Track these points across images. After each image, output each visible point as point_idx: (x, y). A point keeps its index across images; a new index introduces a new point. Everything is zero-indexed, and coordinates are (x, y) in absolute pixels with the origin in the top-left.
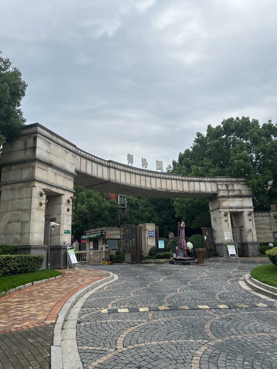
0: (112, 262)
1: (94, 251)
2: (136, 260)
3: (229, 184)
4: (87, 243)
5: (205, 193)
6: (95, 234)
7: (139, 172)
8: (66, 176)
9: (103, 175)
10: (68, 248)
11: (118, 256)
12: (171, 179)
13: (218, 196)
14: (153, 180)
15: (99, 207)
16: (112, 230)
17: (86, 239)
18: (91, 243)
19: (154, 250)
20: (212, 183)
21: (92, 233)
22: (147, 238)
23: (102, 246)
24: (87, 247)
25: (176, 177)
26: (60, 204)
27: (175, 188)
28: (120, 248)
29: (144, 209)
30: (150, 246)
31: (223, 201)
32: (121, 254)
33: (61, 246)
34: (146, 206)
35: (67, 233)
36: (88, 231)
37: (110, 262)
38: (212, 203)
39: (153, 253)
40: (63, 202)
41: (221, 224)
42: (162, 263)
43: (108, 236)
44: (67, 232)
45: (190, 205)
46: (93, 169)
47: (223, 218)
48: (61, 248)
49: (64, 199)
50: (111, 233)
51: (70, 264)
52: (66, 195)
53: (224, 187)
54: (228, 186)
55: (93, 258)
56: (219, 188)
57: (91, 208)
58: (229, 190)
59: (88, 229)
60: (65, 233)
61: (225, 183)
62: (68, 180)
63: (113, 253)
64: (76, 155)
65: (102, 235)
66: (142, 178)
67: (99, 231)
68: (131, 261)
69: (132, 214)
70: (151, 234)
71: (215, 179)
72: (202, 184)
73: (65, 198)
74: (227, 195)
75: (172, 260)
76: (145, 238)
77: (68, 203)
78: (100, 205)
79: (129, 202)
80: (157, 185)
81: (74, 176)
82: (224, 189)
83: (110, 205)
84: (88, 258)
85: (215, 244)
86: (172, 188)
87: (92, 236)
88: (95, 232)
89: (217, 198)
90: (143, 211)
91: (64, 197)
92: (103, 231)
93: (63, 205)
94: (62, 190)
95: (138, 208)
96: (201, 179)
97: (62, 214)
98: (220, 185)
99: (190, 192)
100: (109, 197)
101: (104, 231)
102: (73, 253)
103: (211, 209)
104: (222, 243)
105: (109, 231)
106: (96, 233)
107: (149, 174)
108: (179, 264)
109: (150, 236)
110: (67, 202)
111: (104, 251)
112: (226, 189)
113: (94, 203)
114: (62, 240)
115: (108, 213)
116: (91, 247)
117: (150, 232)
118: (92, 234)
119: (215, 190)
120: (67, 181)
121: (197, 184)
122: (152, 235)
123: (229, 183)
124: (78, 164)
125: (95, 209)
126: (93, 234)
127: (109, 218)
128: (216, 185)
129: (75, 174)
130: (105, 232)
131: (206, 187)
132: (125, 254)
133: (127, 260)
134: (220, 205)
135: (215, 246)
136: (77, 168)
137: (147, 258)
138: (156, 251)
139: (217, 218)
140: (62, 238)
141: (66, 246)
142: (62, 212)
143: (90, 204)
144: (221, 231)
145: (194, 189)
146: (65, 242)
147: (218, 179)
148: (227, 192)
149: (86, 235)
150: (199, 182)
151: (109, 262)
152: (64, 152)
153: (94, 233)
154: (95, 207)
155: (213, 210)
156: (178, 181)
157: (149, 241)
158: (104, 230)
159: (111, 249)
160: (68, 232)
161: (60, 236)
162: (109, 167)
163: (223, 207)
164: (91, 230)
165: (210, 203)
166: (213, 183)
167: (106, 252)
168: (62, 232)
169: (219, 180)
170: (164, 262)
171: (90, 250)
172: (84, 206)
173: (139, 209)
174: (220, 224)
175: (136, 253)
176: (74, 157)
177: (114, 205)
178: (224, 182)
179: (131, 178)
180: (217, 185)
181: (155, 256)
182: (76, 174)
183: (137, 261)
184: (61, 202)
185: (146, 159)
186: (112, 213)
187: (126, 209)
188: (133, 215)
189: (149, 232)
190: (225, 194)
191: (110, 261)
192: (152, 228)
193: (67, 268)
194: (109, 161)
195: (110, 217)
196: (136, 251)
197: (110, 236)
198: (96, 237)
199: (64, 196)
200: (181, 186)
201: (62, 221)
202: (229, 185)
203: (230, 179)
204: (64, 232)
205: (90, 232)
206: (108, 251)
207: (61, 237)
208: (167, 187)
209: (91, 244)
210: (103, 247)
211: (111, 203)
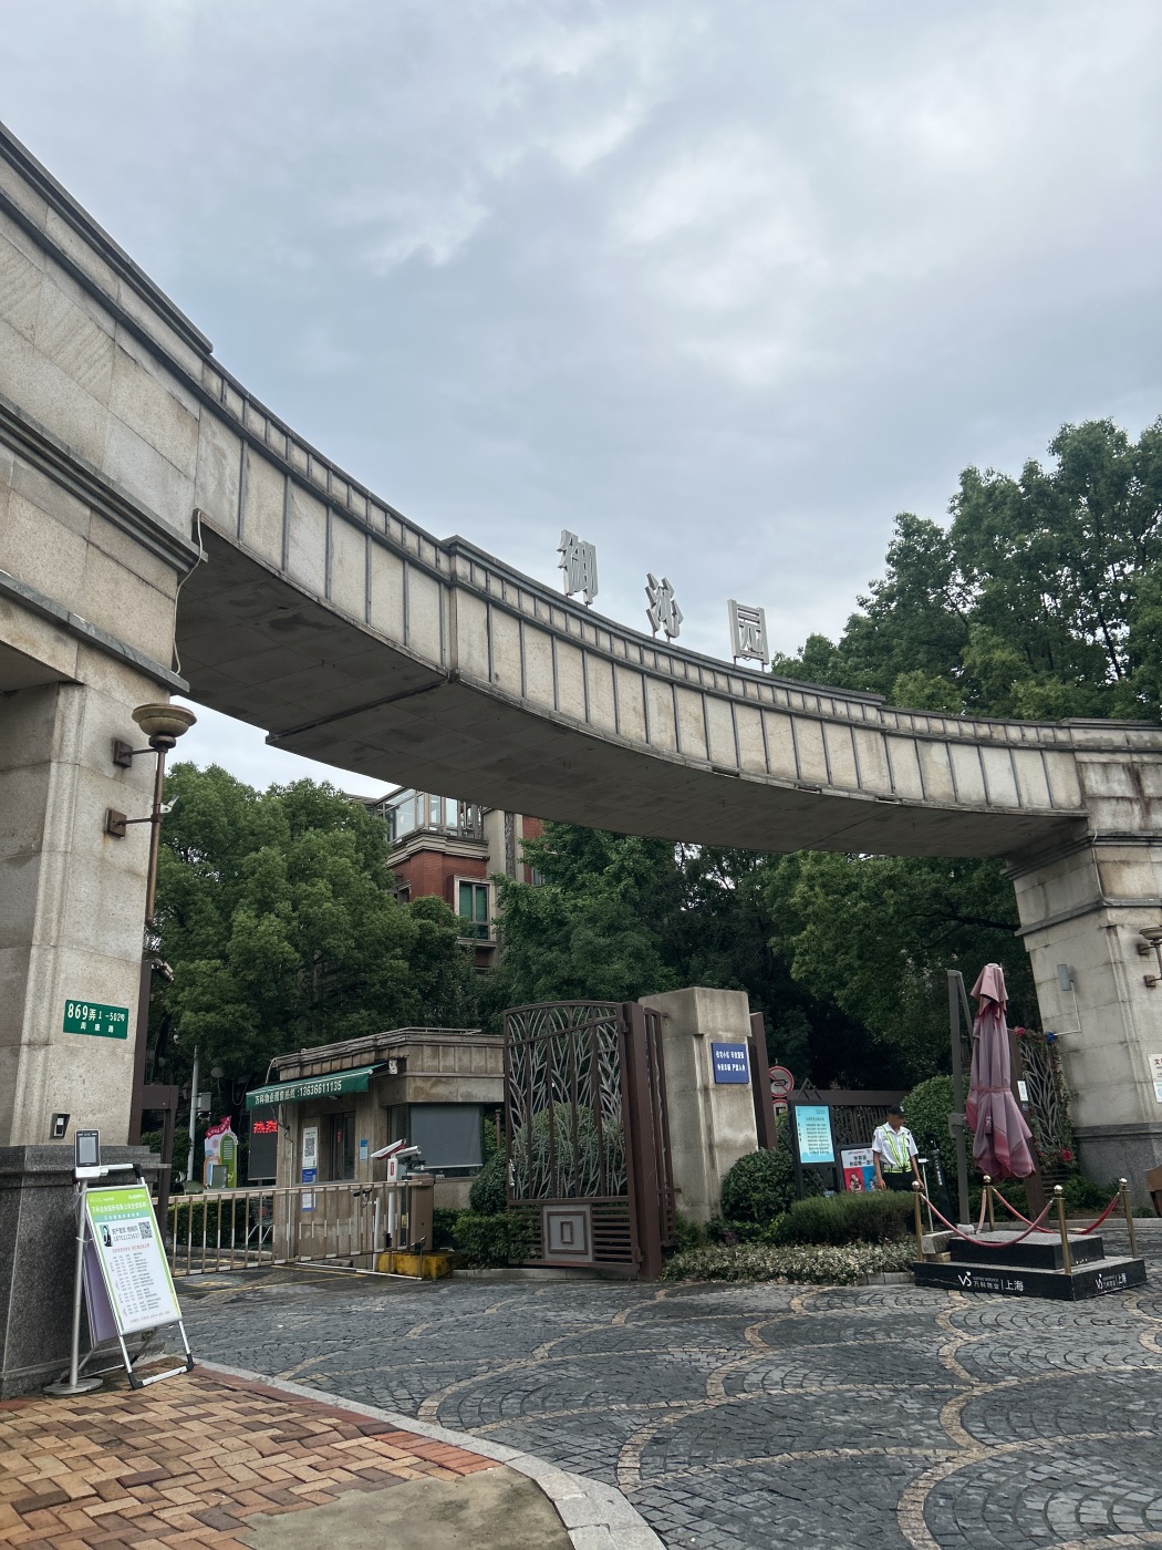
0: (450, 1261)
1: (331, 1187)
2: (634, 1248)
3: (1143, 764)
4: (281, 1131)
5: (1015, 811)
6: (332, 1072)
7: (634, 653)
8: (105, 534)
9: (406, 627)
10: (81, 1173)
11: (492, 1220)
12: (822, 720)
13: (1090, 833)
14: (718, 712)
15: (356, 933)
16: (447, 1045)
17: (275, 1105)
18: (306, 1131)
19: (764, 1180)
20: (1050, 757)
21: (317, 1069)
22: (706, 1089)
23: (379, 1153)
24: (285, 1159)
25: (845, 712)
26: (41, 765)
27: (844, 775)
28: (505, 1165)
29: (602, 940)
30: (727, 1146)
31: (1122, 862)
32: (510, 1202)
33: (21, 1149)
34: (612, 929)
35: (90, 1031)
36: (293, 1057)
37: (434, 1261)
38: (1042, 884)
39: (756, 1196)
40: (70, 750)
41: (1117, 1002)
42: (851, 1275)
43: (419, 1083)
44: (91, 1024)
45: (895, 903)
46: (335, 562)
47: (1131, 968)
48: (18, 1176)
49: (80, 722)
50: (435, 1063)
51: (97, 1334)
52: (104, 694)
53: (1119, 781)
54: (1142, 777)
55: (316, 1231)
56: (1094, 784)
57: (309, 934)
58: (1150, 799)
59: (290, 1045)
60: (71, 1026)
61: (1123, 758)
62: (123, 574)
63: (460, 1194)
64: (206, 414)
65: (380, 1079)
66: (651, 696)
67: (362, 1051)
68: (589, 1259)
69: (534, 968)
70: (732, 1061)
71: (1062, 736)
72: (996, 760)
73: (88, 716)
74: (1141, 829)
75: (929, 1256)
76: (688, 1091)
77: (116, 763)
78: (357, 924)
79: (516, 911)
80: (741, 745)
81: (185, 568)
82: (1119, 794)
83: (415, 925)
84: (288, 1231)
85: (1074, 1130)
86: (829, 773)
87: (314, 1088)
88: (336, 1064)
89: (1089, 842)
90: (595, 956)
91: (82, 708)
92: (385, 1055)
93: (68, 771)
94: (58, 639)
95: (567, 938)
96: (984, 730)
97: (52, 850)
98: (1097, 767)
99: (931, 804)
100: (407, 890)
101: (395, 1053)
102: (135, 1222)
103: (1028, 914)
104: (1133, 1120)
105: (427, 1051)
106: (342, 1070)
107: (693, 673)
108: (1004, 1293)
109: (722, 1080)
110: (105, 757)
111: (395, 1188)
112: (1129, 793)
113: (327, 905)
114: (37, 1093)
115: (404, 964)
116: (310, 1161)
117: (724, 1048)
118: (313, 1076)
119: (1069, 797)
120: (116, 582)
121: (965, 758)
122: (733, 1072)
123: (1146, 758)
124: (220, 484)
125: (331, 941)
126: (321, 1075)
127: (407, 995)
128: (1072, 768)
129: (193, 548)
130: (401, 1062)
131: (1020, 778)
132: (547, 1209)
133: (557, 1246)
134: (1107, 891)
135: (1076, 1141)
136: (208, 513)
137: (716, 1235)
138: (778, 1183)
139: (1079, 967)
140: (38, 1078)
141: (72, 1156)
142: (57, 832)
143: (307, 916)
144: (1120, 1048)
145: (955, 790)
146: (66, 1117)
147: (1079, 735)
148: (1136, 808)
149: (275, 1080)
150: (977, 745)
151: (428, 1263)
152: (99, 345)
153: (326, 1066)
154: (335, 928)
155: (1053, 925)
156: (860, 736)
157: (718, 1111)
158: (391, 1047)
159: (436, 1171)
160: (105, 1023)
161: (16, 1054)
162: (449, 584)
163: (1124, 897)
164: (307, 1054)
165: (1018, 886)
166: (1056, 755)
167: (405, 1193)
168: (41, 1015)
169: (1088, 740)
170: (863, 1268)
171: (303, 1175)
172: (270, 923)
173: (575, 944)
174: (1115, 1001)
175: (630, 1198)
176: (188, 422)
177: (437, 922)
178: (1116, 750)
179: (591, 684)
180: (1080, 767)
181: (775, 1224)
182: (203, 555)
183: (640, 1259)
184: (49, 743)
185: (670, 582)
186: (427, 968)
187: (495, 952)
188: (538, 976)
189: (714, 1047)
190: (1130, 819)
191: (434, 1251)
192: (733, 1021)
193: (67, 1380)
194: (453, 548)
195: (413, 989)
196: (631, 1189)
197: (434, 1085)
198: (340, 1096)
199: (76, 694)
200: (879, 765)
201: (47, 911)
202: (1147, 772)
203: (1146, 736)
204: (59, 1022)
205: (302, 1065)
206: (418, 1187)
207: (23, 1068)
208: (798, 768)
209: (305, 1137)
210: (388, 1156)
211: (418, 913)
